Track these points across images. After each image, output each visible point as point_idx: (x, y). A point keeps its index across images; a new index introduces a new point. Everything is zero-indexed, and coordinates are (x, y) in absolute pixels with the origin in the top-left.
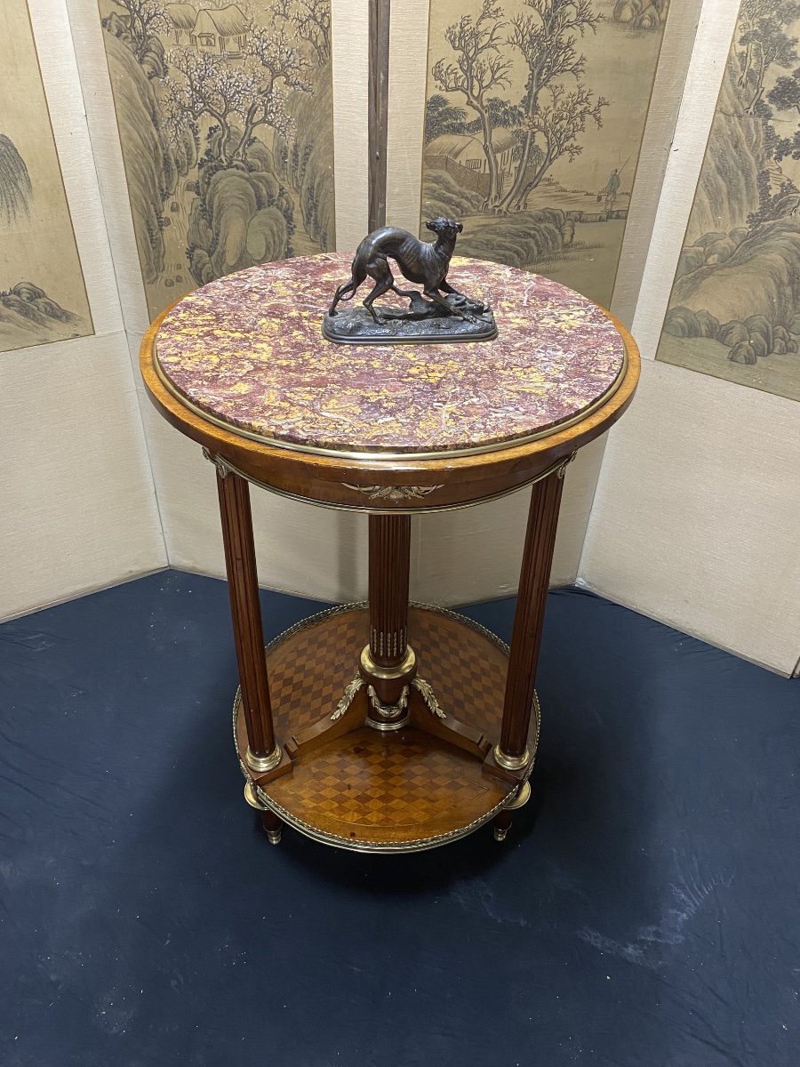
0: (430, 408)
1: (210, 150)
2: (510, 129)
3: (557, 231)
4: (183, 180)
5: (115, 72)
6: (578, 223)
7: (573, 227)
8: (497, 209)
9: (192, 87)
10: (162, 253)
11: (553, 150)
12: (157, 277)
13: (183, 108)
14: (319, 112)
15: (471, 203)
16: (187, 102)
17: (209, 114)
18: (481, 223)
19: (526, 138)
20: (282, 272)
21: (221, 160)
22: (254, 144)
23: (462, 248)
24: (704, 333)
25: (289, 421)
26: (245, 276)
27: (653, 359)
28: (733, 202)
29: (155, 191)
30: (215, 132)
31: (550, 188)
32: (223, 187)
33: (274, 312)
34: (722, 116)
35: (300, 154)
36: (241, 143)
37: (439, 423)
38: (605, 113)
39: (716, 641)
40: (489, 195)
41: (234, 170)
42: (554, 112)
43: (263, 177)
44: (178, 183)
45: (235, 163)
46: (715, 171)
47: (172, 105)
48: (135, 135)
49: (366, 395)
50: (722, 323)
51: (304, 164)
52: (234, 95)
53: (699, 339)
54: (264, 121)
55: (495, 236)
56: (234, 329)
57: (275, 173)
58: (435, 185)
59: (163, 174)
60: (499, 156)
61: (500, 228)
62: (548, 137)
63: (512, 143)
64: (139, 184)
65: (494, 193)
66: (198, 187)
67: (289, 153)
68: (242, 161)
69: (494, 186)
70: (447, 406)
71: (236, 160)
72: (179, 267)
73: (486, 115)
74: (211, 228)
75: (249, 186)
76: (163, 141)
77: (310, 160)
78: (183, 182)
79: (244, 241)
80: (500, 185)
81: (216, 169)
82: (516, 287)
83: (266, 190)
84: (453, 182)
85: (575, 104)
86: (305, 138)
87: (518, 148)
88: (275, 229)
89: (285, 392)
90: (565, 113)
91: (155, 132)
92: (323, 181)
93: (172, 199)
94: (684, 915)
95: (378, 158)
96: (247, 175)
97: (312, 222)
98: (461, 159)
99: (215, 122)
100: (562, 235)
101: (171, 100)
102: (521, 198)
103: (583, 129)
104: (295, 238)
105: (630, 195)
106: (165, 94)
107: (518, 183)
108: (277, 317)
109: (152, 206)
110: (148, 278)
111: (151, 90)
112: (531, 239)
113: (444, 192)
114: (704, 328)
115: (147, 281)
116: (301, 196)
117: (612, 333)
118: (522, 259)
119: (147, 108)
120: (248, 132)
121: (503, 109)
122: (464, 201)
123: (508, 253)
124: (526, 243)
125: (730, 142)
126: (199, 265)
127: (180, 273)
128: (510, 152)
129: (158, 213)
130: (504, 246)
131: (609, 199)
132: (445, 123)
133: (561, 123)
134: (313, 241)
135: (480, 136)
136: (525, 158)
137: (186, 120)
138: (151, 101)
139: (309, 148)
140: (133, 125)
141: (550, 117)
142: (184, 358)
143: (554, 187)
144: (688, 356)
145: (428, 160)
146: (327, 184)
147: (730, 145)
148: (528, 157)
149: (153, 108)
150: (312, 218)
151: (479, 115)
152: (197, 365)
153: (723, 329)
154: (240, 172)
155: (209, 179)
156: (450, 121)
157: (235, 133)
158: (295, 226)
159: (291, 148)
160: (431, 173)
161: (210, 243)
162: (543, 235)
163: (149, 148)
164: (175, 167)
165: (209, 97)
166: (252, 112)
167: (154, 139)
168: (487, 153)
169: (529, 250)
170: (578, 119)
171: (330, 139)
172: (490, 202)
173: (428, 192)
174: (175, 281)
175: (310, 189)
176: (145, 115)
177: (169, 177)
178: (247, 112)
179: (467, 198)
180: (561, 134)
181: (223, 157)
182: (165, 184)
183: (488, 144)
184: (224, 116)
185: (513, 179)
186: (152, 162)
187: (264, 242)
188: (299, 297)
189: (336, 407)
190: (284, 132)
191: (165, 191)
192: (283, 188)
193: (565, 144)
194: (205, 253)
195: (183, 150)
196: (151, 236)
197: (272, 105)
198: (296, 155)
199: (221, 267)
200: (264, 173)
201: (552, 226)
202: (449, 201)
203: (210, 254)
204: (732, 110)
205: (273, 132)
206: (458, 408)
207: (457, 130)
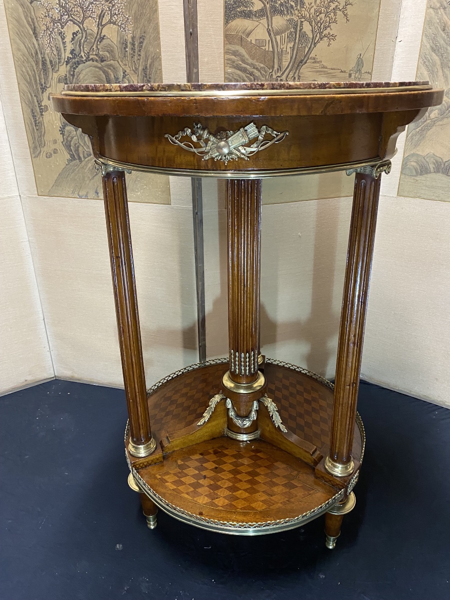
1: (73, 50)
2: (286, 18)
4: (56, 75)
5: (8, 2)
8: (279, 79)
9: (59, 5)
10: (43, 133)
11: (316, 36)
12: (41, 151)
13: (54, 21)
14: (148, 10)
15: (261, 73)
16: (57, 16)
17: (72, 23)
19: (297, 25)
21: (82, 57)
22: (104, 40)
24: (432, 170)
27: (395, 195)
28: (445, 70)
29: (37, 86)
30: (77, 35)
31: (315, 65)
32: (84, 77)
34: (431, 10)
35: (136, 44)
36: (95, 41)
38: (350, 10)
40: (273, 67)
41: (91, 62)
42: (315, 7)
43: (111, 65)
44: (52, 78)
45: (91, 57)
46: (431, 51)
47: (46, 20)
48: (22, 47)
50: (444, 161)
51: (140, 51)
52: (89, 6)
53: (429, 175)
54: (110, 22)
57: (119, 61)
58: (234, 57)
59: (42, 72)
60: (278, 37)
62: (312, 26)
63: (288, 29)
64: (26, 83)
65: (276, 66)
66: (66, 79)
67: (129, 44)
68: (96, 54)
69: (276, 61)
71: (92, 55)
72: (55, 142)
73: (268, 6)
75: (101, 73)
76: (41, 47)
77: (143, 47)
78: (56, 77)
80: (280, 60)
81: (79, 63)
83: (114, 74)
84: (247, 56)
85: (329, 2)
86: (139, 30)
87: (291, 32)
90: (323, 9)
91: (35, 42)
92: (153, 62)
93: (49, 90)
95: (191, 34)
96: (100, 65)
98: (252, 38)
99: (77, 28)
101: (46, 16)
102: (296, 71)
103: (335, 22)
105: (370, 73)
106: (41, 13)
107: (293, 60)
109: (35, 98)
111: (32, 11)
113: (241, 63)
114: (432, 166)
115: (33, 156)
116: (138, 76)
119: (30, 25)
120: (99, 32)
121: (279, 2)
122: (255, 71)
125: (439, 27)
126: (69, 139)
127: (56, 146)
128: (286, 36)
129: (39, 102)
131: (357, 76)
132: (239, 10)
133: (321, 16)
135: (264, 21)
136: (297, 41)
137: (56, 30)
138: (33, 19)
139: (142, 38)
140: (20, 39)
141: (312, 11)
143: (318, 65)
144: (422, 189)
145: (229, 38)
146: (156, 64)
147: (440, 30)
148: (299, 40)
149: (34, 24)
151: (263, 5)
153: (446, 164)
154: (95, 63)
155: (74, 72)
156: (242, 8)
157: (91, 34)
159: (130, 40)
160: (230, 48)
163: (32, 54)
164: (49, 66)
165: (72, 10)
166: (101, 16)
167: (35, 47)
168: (270, 35)
170: (332, 14)
171: (156, 29)
172: (274, 73)
173: (229, 62)
174: (52, 153)
175: (145, 70)
176: (28, 31)
177: (46, 73)
178: (98, 18)
179: (257, 69)
180: (321, 24)
181: (82, 54)
182: (43, 80)
183: (270, 28)
184: (82, 23)
185: (289, 56)
186: (34, 65)
190: (124, 28)
191: (44, 85)
192: (125, 71)
193: (325, 32)
194: (73, 129)
195: (55, 53)
196: (35, 121)
197: (115, 10)
198: (133, 45)
200: (112, 61)
202: (244, 70)
204: (438, 5)
205: (117, 30)
207: (248, 15)
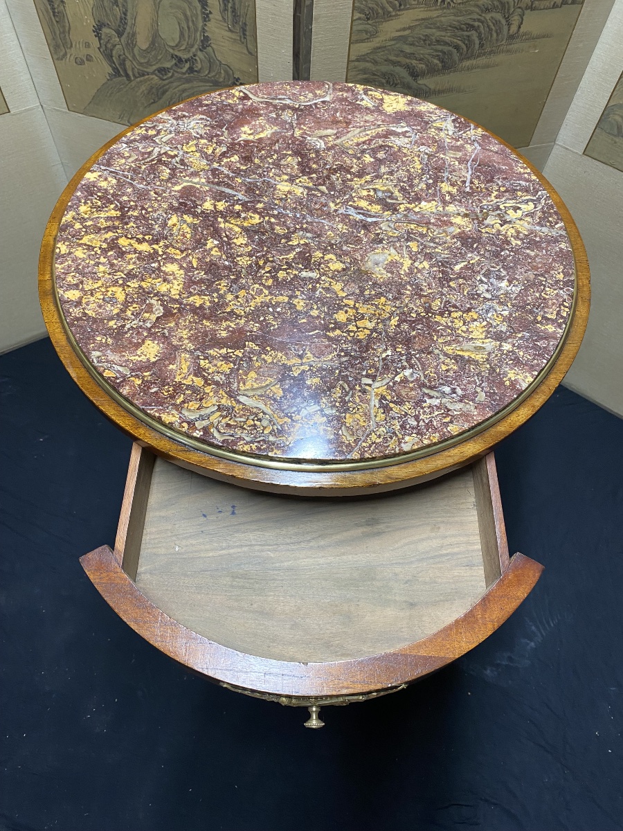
0: (357, 387)
3: (503, 22)
6: (529, 11)
7: (522, 16)
10: (67, 29)
12: (65, 54)
18: (420, 17)
20: (195, 124)
23: (397, 46)
25: (203, 412)
26: (154, 132)
27: (581, 153)
33: (187, 203)
37: (367, 416)
39: (588, 395)
49: (289, 363)
55: (434, 30)
56: (140, 236)
61: (441, 21)
70: (377, 384)
72: (87, 45)
74: (117, 6)
79: (155, 22)
82: (459, 154)
88: (188, 13)
89: (198, 357)
94: (533, 644)
97: (230, 10)
100: (509, 25)
104: (211, 26)
108: (188, 212)
110: (56, 53)
112: (474, 32)
115: (55, 57)
117: (563, 246)
118: (461, 54)
123: (446, 48)
124: (468, 36)
126: (109, 46)
127: (90, 52)
130: (443, 41)
134: (230, 30)
142: (85, 293)
144: (619, 156)
150: (230, 5)
152: (100, 306)
158: (211, 13)
161: (118, 23)
162: (488, 26)
169: (469, 42)
174: (85, 60)
187: (178, 27)
188: (214, 171)
189: (256, 386)
194: (114, 33)
196: (53, 9)
199: (133, 50)
201: (498, 16)
203: (120, 34)
206: (390, 388)
